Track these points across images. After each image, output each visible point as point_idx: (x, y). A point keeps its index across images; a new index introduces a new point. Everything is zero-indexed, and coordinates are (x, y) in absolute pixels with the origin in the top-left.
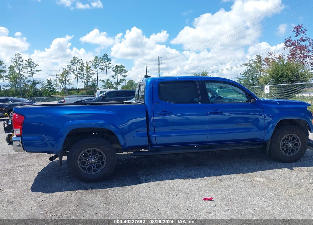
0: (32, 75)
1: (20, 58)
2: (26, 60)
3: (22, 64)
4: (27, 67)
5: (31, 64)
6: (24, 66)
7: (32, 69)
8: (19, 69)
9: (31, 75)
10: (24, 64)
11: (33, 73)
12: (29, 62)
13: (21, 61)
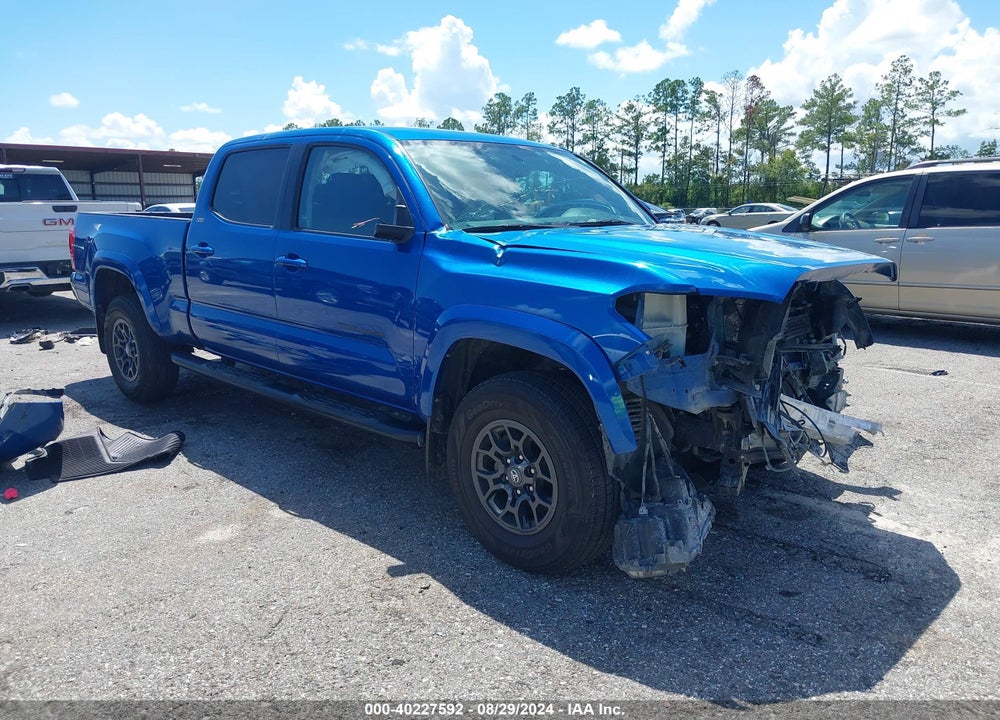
0: (931, 129)
1: (907, 71)
2: (921, 80)
3: (907, 92)
4: (920, 104)
5: (936, 91)
6: (910, 99)
7: (934, 109)
8: (896, 109)
9: (928, 128)
10: (912, 91)
11: (937, 122)
12: (931, 82)
13: (906, 85)
